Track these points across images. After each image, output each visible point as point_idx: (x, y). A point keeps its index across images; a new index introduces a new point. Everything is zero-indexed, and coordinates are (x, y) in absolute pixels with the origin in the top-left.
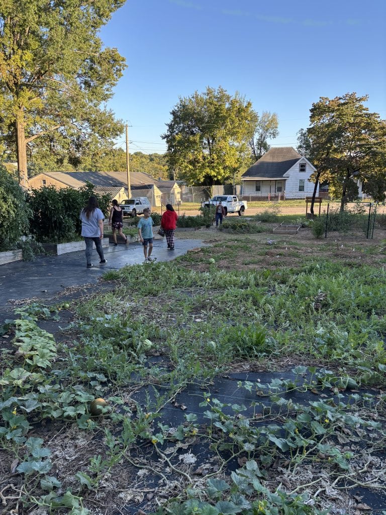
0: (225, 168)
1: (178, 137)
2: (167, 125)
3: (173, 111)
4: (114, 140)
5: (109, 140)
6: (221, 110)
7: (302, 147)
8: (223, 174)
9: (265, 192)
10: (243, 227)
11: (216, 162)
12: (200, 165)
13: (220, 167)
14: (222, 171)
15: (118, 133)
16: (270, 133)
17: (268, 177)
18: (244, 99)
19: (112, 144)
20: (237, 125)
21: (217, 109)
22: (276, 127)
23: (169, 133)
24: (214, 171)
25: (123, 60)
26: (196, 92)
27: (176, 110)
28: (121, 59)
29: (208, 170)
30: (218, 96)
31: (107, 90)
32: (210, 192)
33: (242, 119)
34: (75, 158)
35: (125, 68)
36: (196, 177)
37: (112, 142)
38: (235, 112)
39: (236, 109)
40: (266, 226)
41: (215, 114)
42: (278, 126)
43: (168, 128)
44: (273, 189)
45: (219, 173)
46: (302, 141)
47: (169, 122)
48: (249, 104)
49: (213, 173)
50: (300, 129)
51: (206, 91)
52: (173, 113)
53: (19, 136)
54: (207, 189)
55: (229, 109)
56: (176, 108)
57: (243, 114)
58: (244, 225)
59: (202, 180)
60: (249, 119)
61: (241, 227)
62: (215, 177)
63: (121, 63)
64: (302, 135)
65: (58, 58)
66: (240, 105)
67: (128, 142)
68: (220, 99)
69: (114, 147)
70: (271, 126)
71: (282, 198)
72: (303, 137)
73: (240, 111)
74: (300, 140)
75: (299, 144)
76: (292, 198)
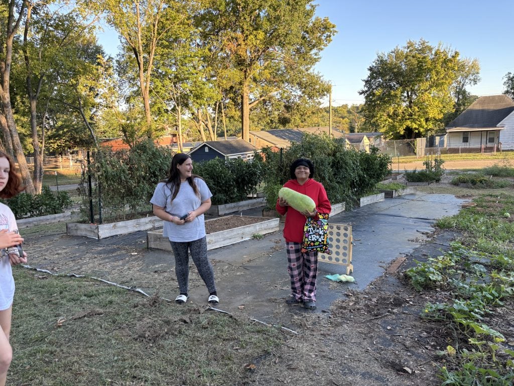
0: (427, 120)
1: (378, 92)
2: (363, 81)
3: (370, 67)
4: (321, 100)
5: (317, 101)
6: (425, 62)
7: (510, 92)
8: (426, 126)
9: (474, 143)
10: (483, 182)
11: (417, 114)
12: (400, 118)
13: (422, 120)
14: (424, 123)
15: (325, 93)
16: (470, 80)
17: (478, 127)
18: (449, 49)
19: (319, 103)
20: (442, 76)
21: (419, 62)
22: (478, 73)
23: (366, 89)
24: (415, 123)
25: (333, 27)
26: (397, 47)
27: (373, 66)
28: (332, 26)
29: (408, 123)
30: (420, 48)
31: (316, 54)
32: (414, 145)
33: (448, 69)
34: (285, 118)
35: (335, 33)
36: (396, 130)
37: (319, 102)
38: (441, 64)
39: (441, 60)
40: (500, 180)
41: (418, 67)
42: (480, 71)
43: (365, 84)
44: (484, 140)
45: (420, 126)
46: (509, 86)
47: (366, 78)
48: (456, 53)
49: (415, 126)
50: (507, 73)
51: (406, 45)
52: (371, 69)
53: (244, 103)
54: (411, 142)
55: (433, 61)
56: (374, 64)
57: (450, 65)
58: (485, 180)
59: (402, 133)
60: (456, 68)
61: (481, 182)
62: (416, 129)
63: (331, 29)
64: (509, 80)
65: (287, 34)
66: (445, 55)
67: (331, 101)
68: (422, 51)
69: (321, 107)
70: (471, 72)
71: (498, 150)
72: (510, 82)
73: (446, 61)
74: (507, 85)
75: (506, 89)
76: (507, 149)
